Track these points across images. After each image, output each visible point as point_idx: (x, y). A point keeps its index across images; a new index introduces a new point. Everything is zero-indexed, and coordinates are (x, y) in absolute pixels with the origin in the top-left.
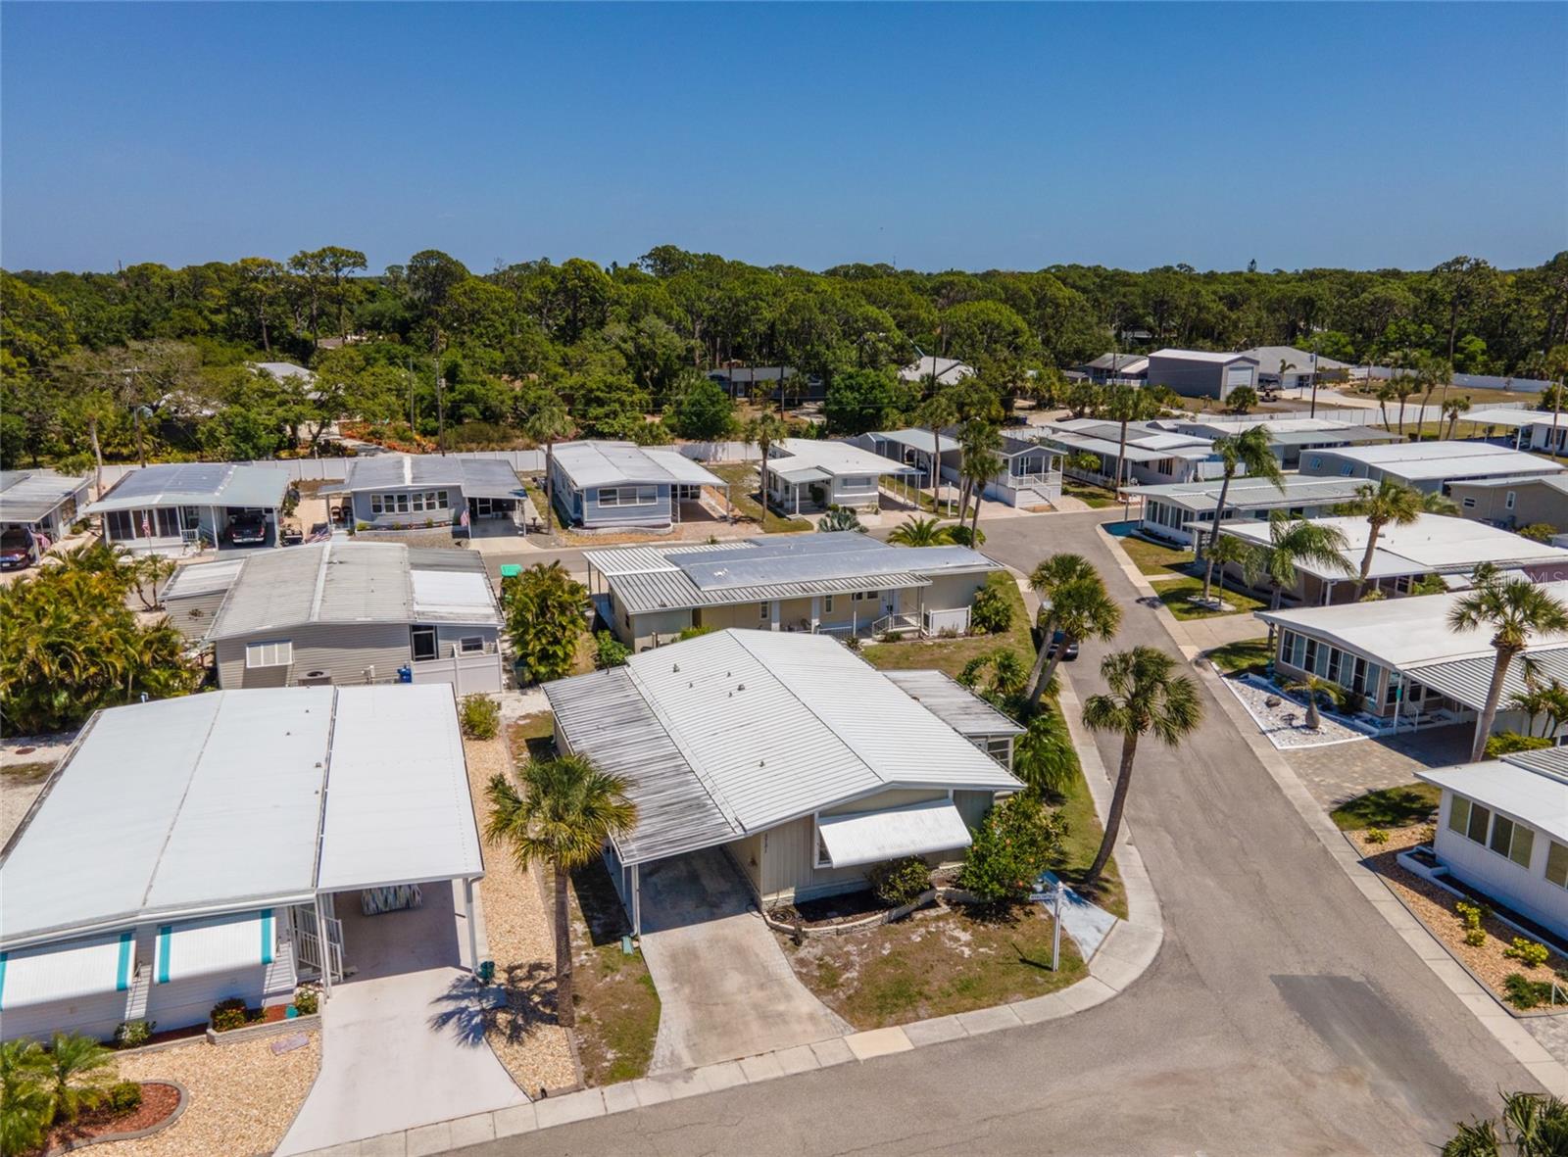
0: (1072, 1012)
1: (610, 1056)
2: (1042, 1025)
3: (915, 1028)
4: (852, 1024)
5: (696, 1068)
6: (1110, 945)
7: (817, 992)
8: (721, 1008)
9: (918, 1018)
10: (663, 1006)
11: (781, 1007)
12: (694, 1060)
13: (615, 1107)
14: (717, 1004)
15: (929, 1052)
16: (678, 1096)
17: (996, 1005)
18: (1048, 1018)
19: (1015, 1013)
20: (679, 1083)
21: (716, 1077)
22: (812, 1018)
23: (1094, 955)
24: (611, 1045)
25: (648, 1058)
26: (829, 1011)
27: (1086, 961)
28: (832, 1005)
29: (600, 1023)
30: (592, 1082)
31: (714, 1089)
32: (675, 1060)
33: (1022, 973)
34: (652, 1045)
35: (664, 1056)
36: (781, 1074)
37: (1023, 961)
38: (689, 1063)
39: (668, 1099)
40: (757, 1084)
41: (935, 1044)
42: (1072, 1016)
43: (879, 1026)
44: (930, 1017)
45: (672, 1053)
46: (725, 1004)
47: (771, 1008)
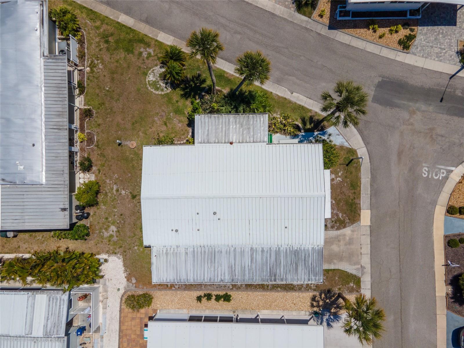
0: (369, 164)
1: (352, 285)
2: (372, 174)
3: (363, 206)
4: (357, 222)
5: (361, 265)
6: (346, 136)
7: (345, 227)
8: (344, 254)
9: (360, 204)
10: (339, 268)
11: (348, 238)
12: (359, 265)
13: (369, 287)
14: (342, 254)
15: (372, 207)
16: (370, 272)
17: (361, 181)
18: (370, 171)
19: (365, 179)
20: (365, 270)
21: (366, 261)
22: (353, 231)
23: (348, 143)
24: (349, 284)
25: (355, 276)
26: (352, 226)
27: (351, 147)
28: (350, 224)
29: (341, 286)
30: (359, 291)
31: (370, 263)
32: (357, 269)
33: (351, 168)
34: (351, 274)
35: (356, 272)
36: (369, 246)
37: (347, 165)
38: (359, 266)
39: (370, 274)
40: (371, 252)
41: (370, 204)
42: (371, 165)
43: (360, 215)
44: (360, 201)
45: (355, 270)
46: (343, 252)
47: (347, 241)
